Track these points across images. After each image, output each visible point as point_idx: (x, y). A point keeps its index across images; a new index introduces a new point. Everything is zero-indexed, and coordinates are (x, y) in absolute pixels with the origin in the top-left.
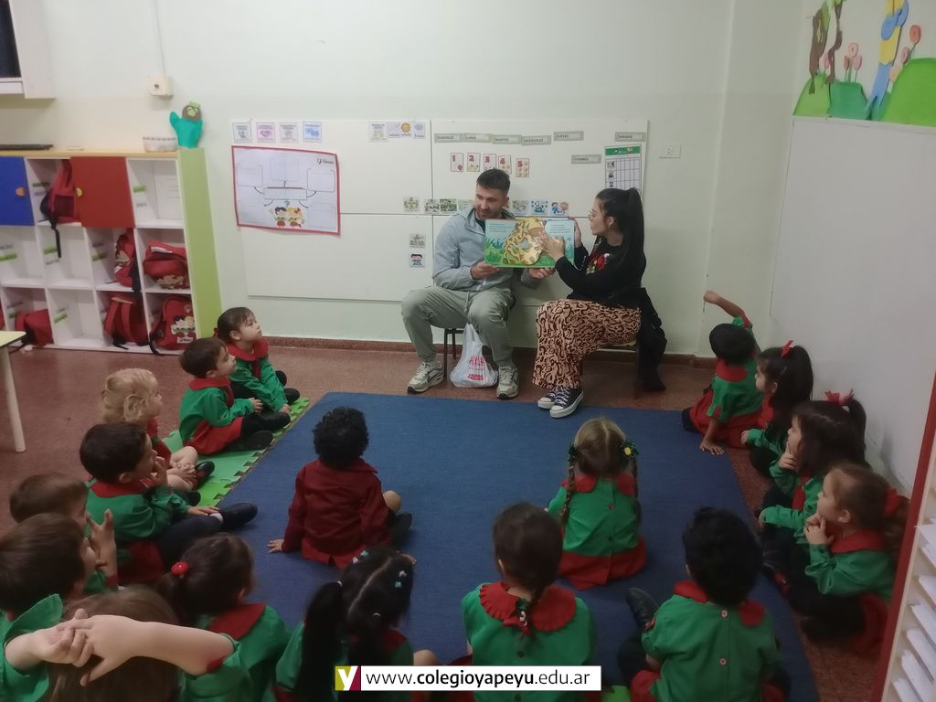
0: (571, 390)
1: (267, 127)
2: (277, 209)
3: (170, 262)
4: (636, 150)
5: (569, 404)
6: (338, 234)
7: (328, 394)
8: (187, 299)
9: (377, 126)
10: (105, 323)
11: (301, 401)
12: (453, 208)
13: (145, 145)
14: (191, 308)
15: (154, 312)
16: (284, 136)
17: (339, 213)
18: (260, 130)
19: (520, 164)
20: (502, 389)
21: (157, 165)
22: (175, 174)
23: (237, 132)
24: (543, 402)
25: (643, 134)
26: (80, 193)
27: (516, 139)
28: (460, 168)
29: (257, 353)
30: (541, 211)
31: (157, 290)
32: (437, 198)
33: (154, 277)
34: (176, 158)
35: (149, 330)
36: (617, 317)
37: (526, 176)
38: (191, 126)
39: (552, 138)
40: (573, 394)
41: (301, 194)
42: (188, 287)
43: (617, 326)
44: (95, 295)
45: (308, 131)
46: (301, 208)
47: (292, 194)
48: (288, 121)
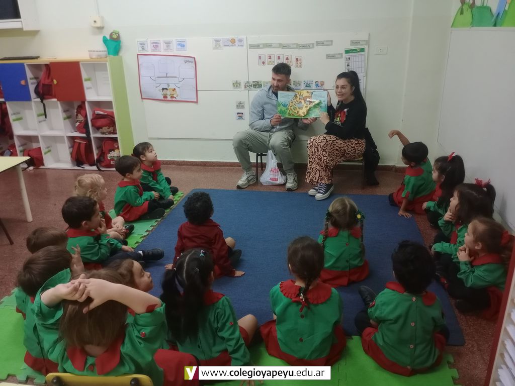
0: (327, 185)
1: (156, 43)
2: (163, 89)
3: (106, 120)
4: (362, 50)
5: (325, 192)
6: (197, 102)
7: (193, 190)
8: (115, 140)
9: (217, 41)
10: (71, 154)
11: (179, 193)
12: (260, 86)
13: (90, 55)
14: (118, 145)
15: (98, 148)
16: (166, 48)
17: (197, 91)
18: (152, 45)
19: (297, 60)
20: (289, 185)
21: (97, 66)
22: (107, 71)
23: (140, 46)
24: (312, 192)
25: (366, 41)
26: (55, 82)
27: (295, 46)
28: (264, 63)
29: (155, 168)
30: (309, 86)
31: (99, 135)
32: (251, 80)
33: (97, 128)
34: (107, 61)
35: (96, 157)
36: (352, 144)
37: (300, 66)
38: (113, 44)
39: (315, 44)
40: (328, 187)
41: (176, 80)
42: (116, 133)
43: (352, 149)
44: (66, 139)
45: (179, 44)
46: (177, 89)
47: (170, 81)
48: (167, 39)
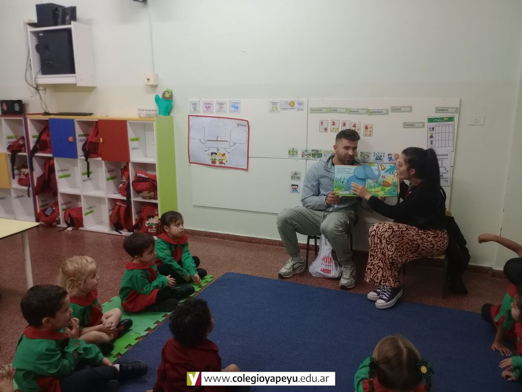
0: (392, 288)
1: (209, 104)
3: (148, 184)
4: (451, 119)
5: (390, 299)
6: (247, 170)
7: (227, 274)
8: (156, 205)
9: (274, 103)
10: (111, 217)
11: (208, 278)
12: (320, 155)
13: (139, 114)
14: (158, 211)
15: (138, 213)
16: (218, 109)
17: (248, 157)
18: (205, 106)
19: (366, 128)
20: (343, 282)
21: (144, 125)
22: (153, 131)
23: (192, 106)
24: (372, 295)
25: (457, 109)
26: (101, 140)
27: (365, 111)
28: (326, 129)
30: (380, 159)
31: (140, 199)
32: (310, 149)
33: (138, 192)
34: (154, 121)
35: (134, 223)
37: (370, 135)
38: (167, 103)
39: (390, 111)
41: (226, 145)
42: (157, 199)
43: (429, 243)
44: (107, 200)
45: (233, 106)
46: (226, 153)
47: (221, 145)
48: (221, 100)
